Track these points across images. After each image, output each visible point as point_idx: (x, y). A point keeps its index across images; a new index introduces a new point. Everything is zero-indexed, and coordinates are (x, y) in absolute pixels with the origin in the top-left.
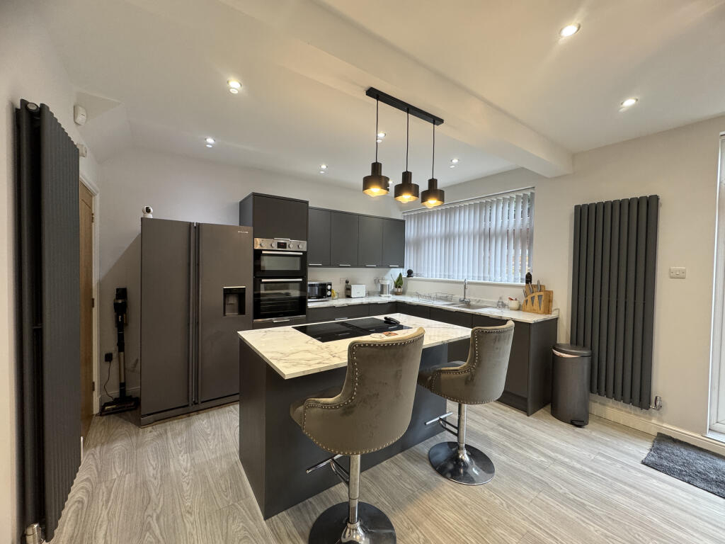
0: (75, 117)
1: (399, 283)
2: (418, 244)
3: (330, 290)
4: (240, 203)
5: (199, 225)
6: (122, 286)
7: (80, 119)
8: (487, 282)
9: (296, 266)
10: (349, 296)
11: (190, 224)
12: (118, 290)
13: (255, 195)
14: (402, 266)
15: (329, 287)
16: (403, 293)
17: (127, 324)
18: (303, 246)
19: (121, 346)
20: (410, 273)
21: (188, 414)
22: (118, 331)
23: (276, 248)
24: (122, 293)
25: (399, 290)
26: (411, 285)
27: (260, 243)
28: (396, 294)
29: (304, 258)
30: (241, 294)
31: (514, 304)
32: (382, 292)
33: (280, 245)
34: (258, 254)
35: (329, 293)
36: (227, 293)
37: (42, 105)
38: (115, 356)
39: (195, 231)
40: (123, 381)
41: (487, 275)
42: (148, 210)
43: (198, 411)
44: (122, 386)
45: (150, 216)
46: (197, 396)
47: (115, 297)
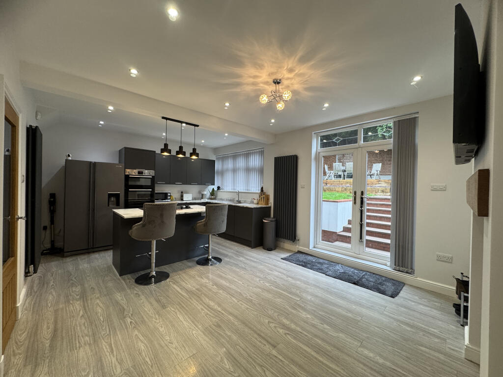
0: (36, 117)
1: (213, 193)
2: (222, 173)
3: (170, 196)
4: (119, 151)
5: (95, 163)
6: (54, 192)
7: (39, 117)
8: (249, 191)
9: (149, 183)
10: (182, 200)
11: (91, 162)
12: (50, 194)
13: (126, 148)
14: (213, 184)
15: (169, 194)
16: (215, 199)
17: (55, 211)
18: (152, 173)
19: (52, 222)
20: (219, 188)
21: (89, 253)
22: (51, 214)
23: (137, 174)
24: (53, 196)
25: (213, 197)
26: (220, 195)
27: (128, 172)
28: (211, 199)
29: (153, 179)
30: (117, 196)
31: (255, 201)
32: (202, 198)
33: (139, 173)
34: (127, 177)
35: (169, 197)
36: (110, 196)
37: (37, 127)
38: (48, 227)
39: (93, 166)
40: (53, 239)
41: (249, 188)
42: (69, 156)
43: (94, 252)
44: (52, 242)
45: (70, 158)
46: (93, 245)
47: (49, 197)
